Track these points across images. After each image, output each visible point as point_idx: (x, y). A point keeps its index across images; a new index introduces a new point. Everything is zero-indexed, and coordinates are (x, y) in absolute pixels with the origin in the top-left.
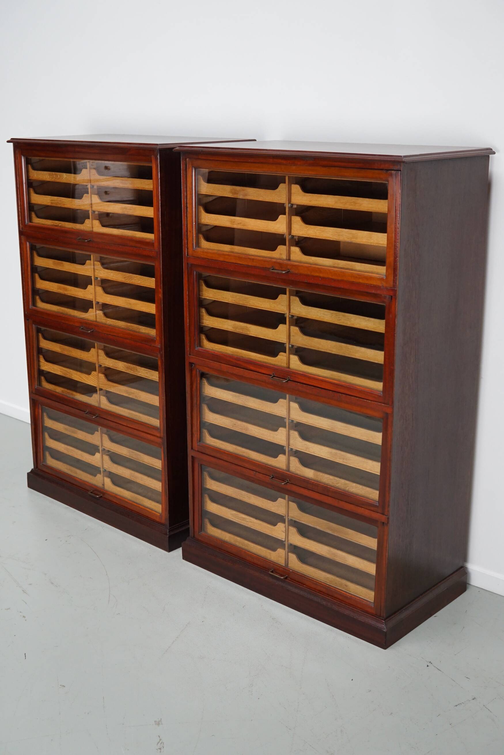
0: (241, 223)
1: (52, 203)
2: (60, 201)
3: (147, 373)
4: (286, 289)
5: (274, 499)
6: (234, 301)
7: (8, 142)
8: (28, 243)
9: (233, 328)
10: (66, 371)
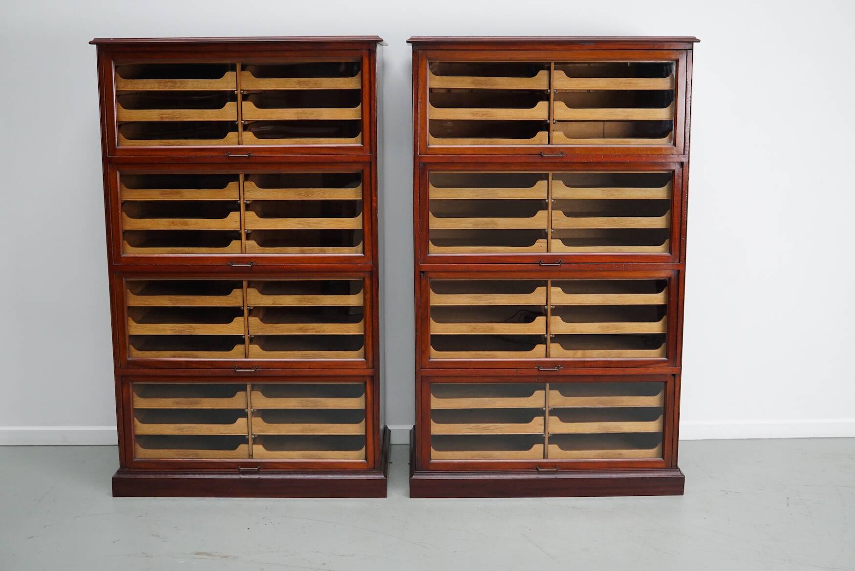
0: (485, 114)
1: (162, 118)
2: (180, 114)
3: (336, 300)
4: (548, 174)
5: (529, 394)
6: (475, 197)
7: (90, 43)
8: (118, 173)
9: (474, 225)
10: (182, 327)
